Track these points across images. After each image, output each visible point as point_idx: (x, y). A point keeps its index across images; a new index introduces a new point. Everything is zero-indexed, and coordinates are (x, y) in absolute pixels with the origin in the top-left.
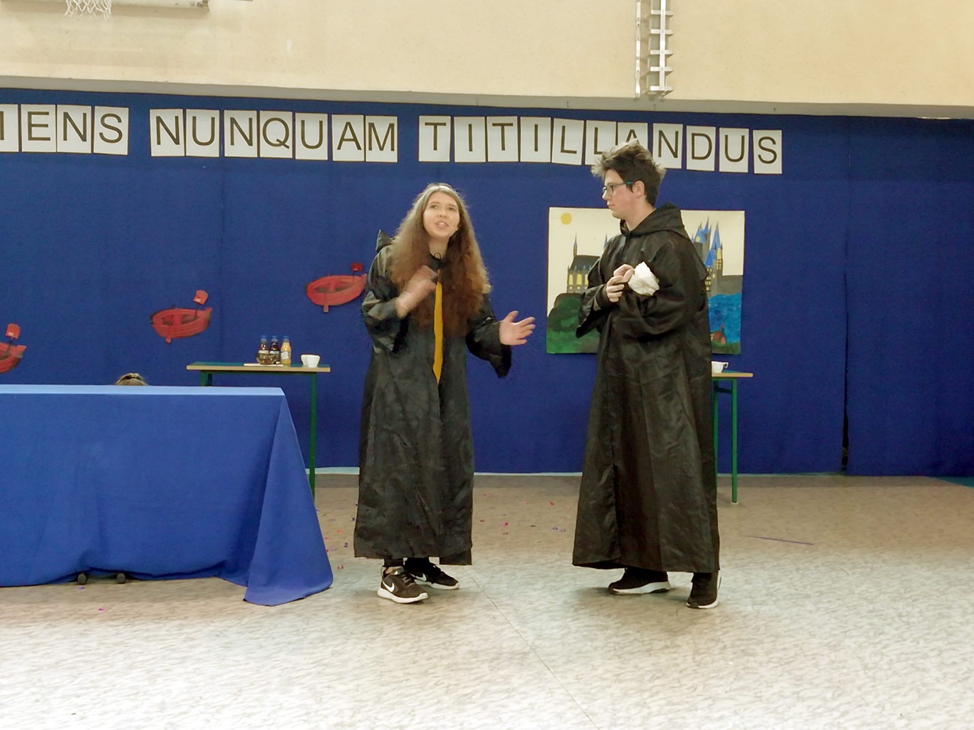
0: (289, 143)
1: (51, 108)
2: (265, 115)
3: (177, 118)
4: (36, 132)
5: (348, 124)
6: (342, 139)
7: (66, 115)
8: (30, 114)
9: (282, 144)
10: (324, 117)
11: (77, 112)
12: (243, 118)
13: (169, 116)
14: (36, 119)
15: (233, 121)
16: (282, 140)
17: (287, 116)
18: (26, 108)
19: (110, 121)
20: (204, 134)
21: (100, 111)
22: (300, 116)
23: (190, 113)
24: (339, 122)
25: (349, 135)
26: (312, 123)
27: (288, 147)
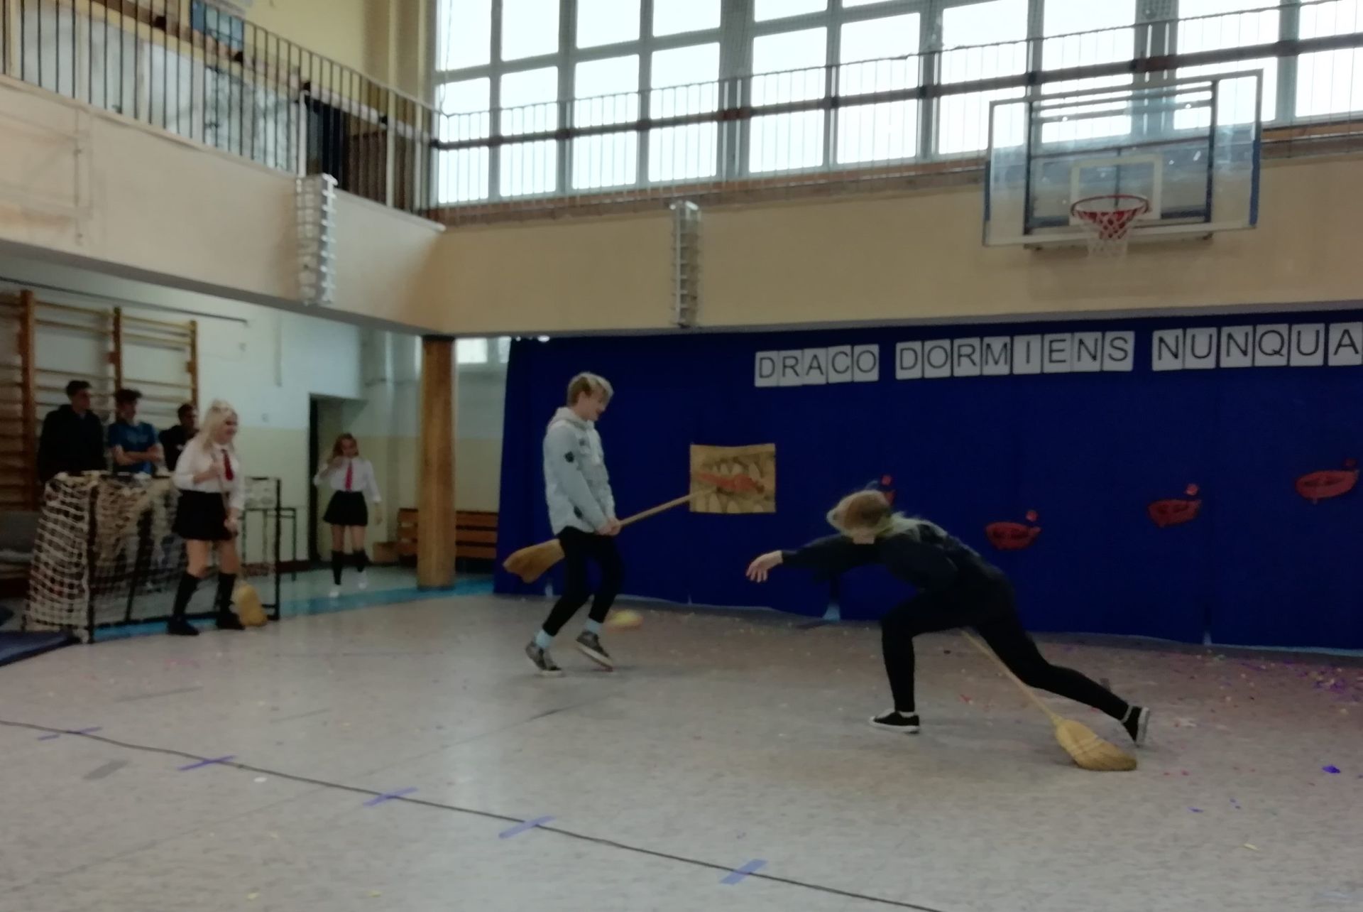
0: (1284, 351)
1: (1067, 336)
2: (1261, 329)
3: (1177, 337)
4: (1056, 356)
5: (1346, 332)
6: (1340, 345)
7: (1081, 342)
8: (1051, 342)
9: (1277, 353)
10: (1321, 327)
11: (1090, 338)
12: (1239, 333)
13: (1170, 336)
14: (1056, 346)
15: (1230, 336)
16: (1277, 348)
17: (1283, 328)
18: (1048, 337)
19: (1118, 343)
20: (1202, 348)
21: (1110, 335)
22: (1296, 328)
23: (1190, 332)
24: (1336, 330)
25: (1346, 341)
26: (1308, 334)
27: (1282, 355)
